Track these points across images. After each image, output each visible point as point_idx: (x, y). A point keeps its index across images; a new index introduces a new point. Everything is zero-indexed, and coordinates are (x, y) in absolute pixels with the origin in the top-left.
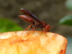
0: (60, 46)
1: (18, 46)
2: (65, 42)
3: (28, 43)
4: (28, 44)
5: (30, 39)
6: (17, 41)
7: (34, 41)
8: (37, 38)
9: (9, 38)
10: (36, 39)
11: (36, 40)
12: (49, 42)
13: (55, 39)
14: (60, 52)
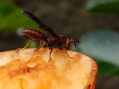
0: (86, 74)
1: (21, 80)
2: (94, 69)
3: (36, 73)
4: (37, 76)
5: (40, 65)
6: (20, 70)
7: (46, 69)
8: (50, 63)
9: (7, 64)
10: (49, 65)
11: (49, 67)
12: (69, 66)
13: (78, 61)
14: (86, 87)
